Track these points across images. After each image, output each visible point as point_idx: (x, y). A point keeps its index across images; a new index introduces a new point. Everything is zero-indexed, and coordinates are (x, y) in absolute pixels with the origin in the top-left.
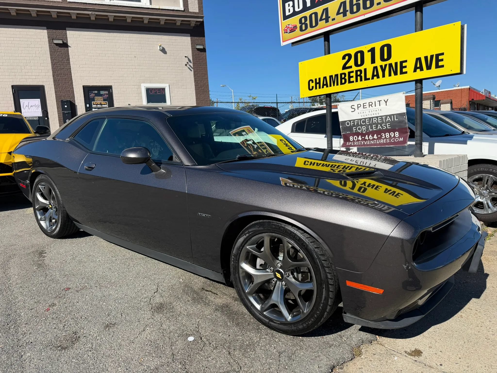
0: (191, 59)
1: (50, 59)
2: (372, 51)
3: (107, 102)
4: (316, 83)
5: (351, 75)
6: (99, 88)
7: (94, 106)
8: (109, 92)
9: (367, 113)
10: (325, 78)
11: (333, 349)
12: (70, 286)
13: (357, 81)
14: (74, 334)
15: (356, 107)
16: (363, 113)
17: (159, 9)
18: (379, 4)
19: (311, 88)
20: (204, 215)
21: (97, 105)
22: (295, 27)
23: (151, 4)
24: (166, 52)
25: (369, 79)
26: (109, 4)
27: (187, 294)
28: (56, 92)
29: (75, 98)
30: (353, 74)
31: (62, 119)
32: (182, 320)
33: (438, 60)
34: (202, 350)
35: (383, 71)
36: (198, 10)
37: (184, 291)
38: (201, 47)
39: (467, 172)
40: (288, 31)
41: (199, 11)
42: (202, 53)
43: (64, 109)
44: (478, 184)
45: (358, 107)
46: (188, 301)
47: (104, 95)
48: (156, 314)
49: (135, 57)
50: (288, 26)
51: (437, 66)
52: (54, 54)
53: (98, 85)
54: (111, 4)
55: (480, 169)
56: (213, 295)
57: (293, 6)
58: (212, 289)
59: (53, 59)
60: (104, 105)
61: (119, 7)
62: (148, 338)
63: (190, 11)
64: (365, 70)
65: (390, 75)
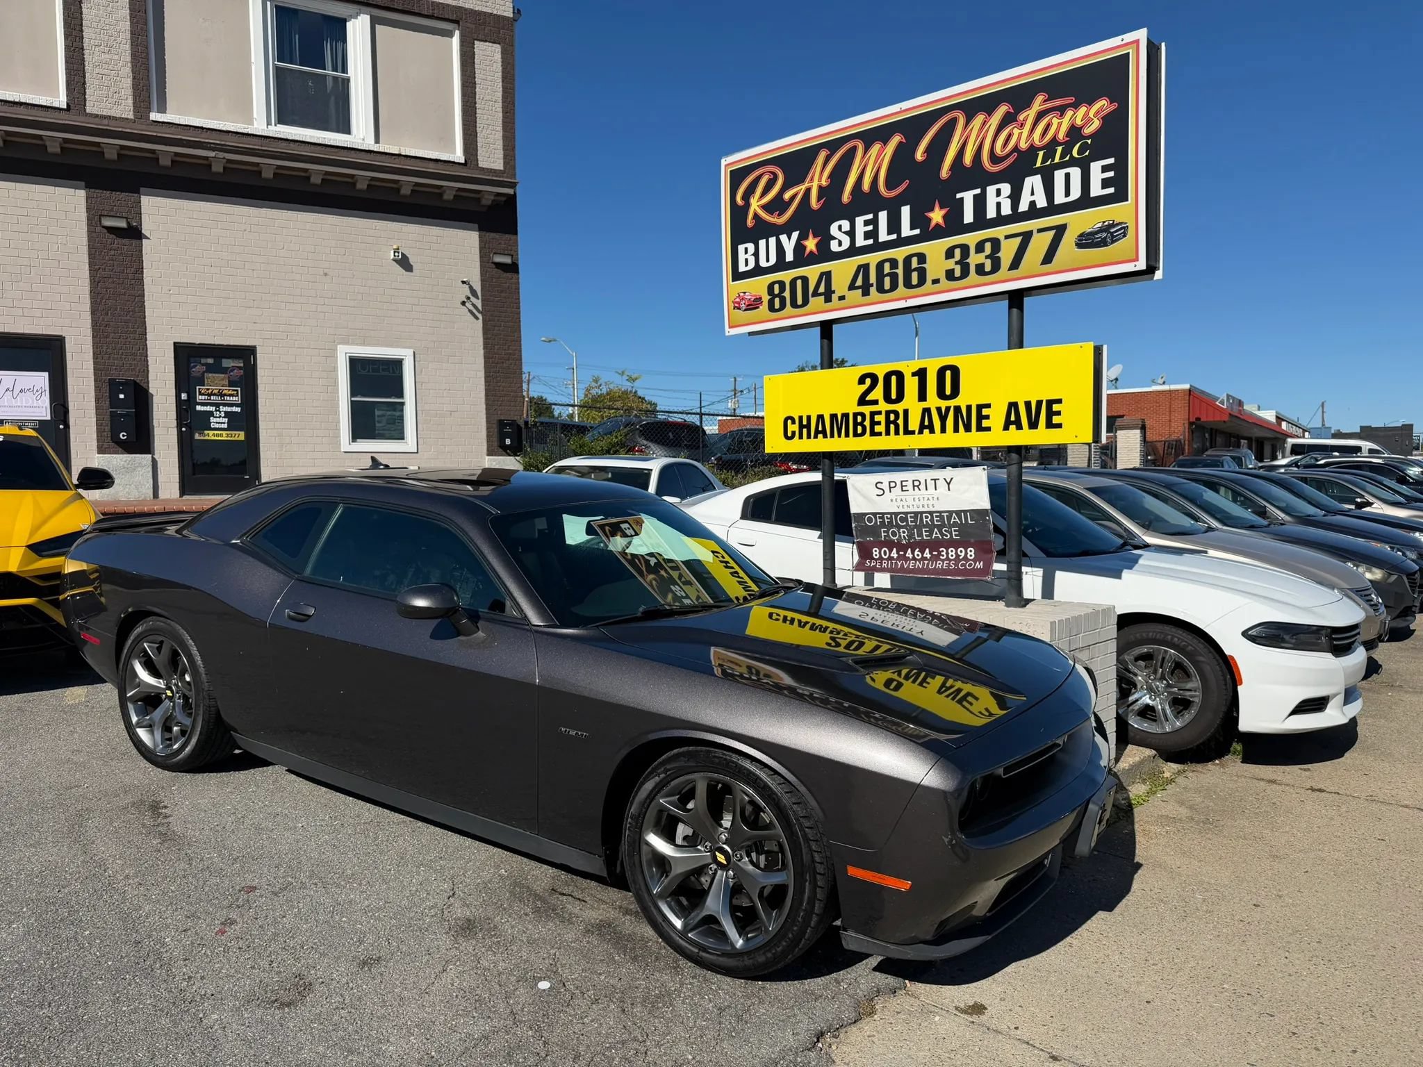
0: (478, 287)
1: (87, 266)
2: (921, 374)
3: (239, 389)
4: (801, 427)
5: (877, 418)
6: (220, 352)
7: (200, 398)
8: (247, 362)
9: (911, 502)
10: (820, 417)
11: (821, 1003)
12: (254, 884)
13: (888, 433)
14: (297, 979)
15: (885, 486)
16: (902, 500)
17: (399, 155)
18: (936, 281)
19: (789, 434)
20: (573, 733)
21: (209, 395)
22: (759, 300)
23: (377, 141)
24: (412, 266)
25: (913, 433)
26: (263, 134)
27: (520, 901)
28: (96, 356)
29: (150, 375)
30: (881, 418)
31: (108, 428)
32: (519, 950)
33: (1050, 413)
34: (568, 1005)
35: (943, 419)
36: (502, 165)
37: (513, 894)
38: (507, 260)
39: (1115, 641)
40: (743, 307)
41: (505, 167)
42: (509, 275)
43: (114, 402)
44: (1146, 667)
45: (890, 488)
46: (526, 915)
47: (232, 371)
48: (461, 940)
49: (326, 274)
50: (742, 294)
51: (1050, 425)
52: (99, 255)
53: (217, 343)
54: (271, 135)
55: (1147, 635)
56: (578, 902)
57: (756, 254)
58: (572, 892)
59: (97, 267)
60: (228, 398)
61: (292, 144)
62: (455, 984)
63: (481, 165)
64: (906, 412)
65: (956, 430)
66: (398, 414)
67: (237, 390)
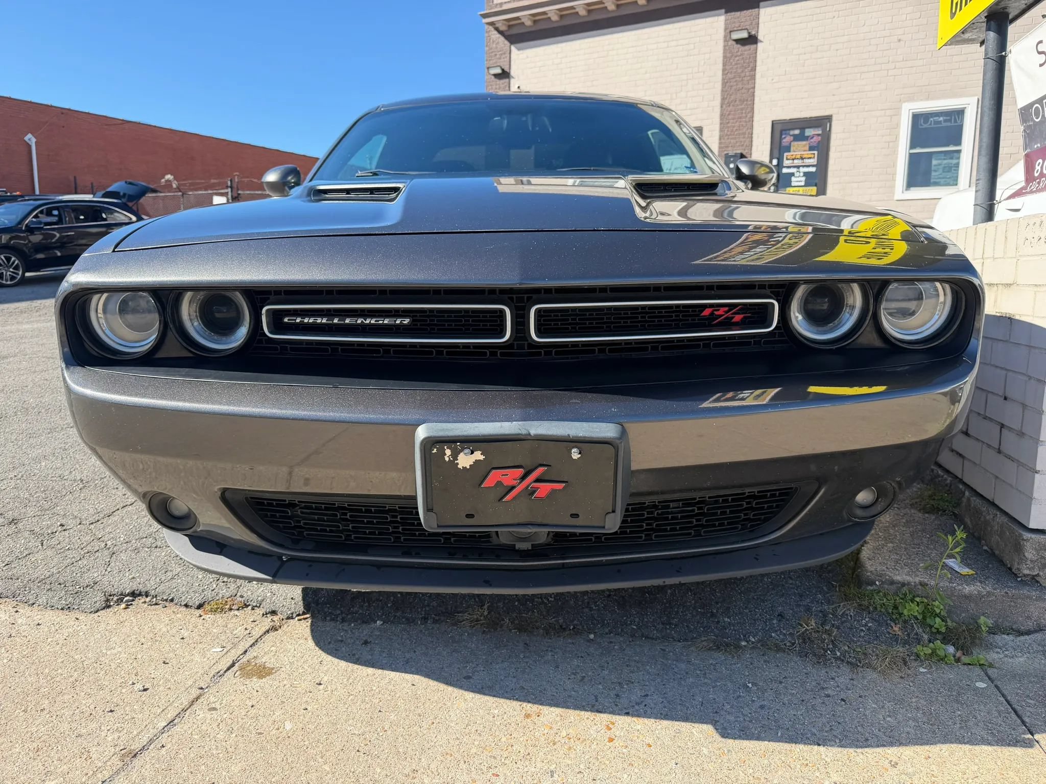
1: (720, 72)
7: (786, 162)
8: (824, 130)
21: (793, 159)
29: (753, 148)
47: (812, 138)
52: (729, 62)
53: (802, 117)
59: (727, 71)
60: (808, 161)
66: (954, 161)
67: (814, 154)
